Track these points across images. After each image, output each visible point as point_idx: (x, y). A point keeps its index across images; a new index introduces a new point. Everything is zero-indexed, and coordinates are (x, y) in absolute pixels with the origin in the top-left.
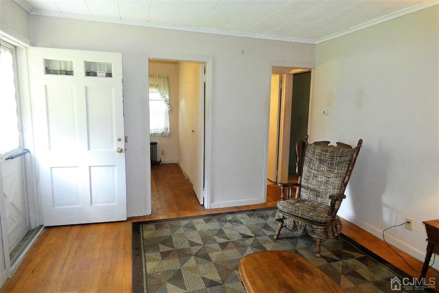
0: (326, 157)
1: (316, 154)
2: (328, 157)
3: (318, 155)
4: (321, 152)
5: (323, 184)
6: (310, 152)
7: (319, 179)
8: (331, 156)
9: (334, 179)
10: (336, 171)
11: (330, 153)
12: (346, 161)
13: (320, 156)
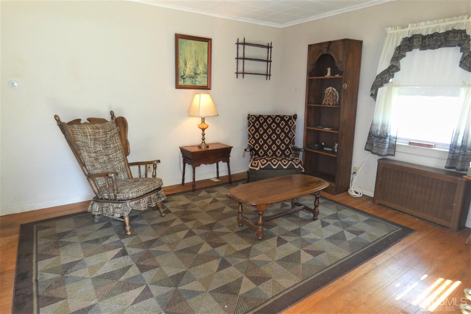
0: (100, 135)
1: (88, 134)
2: (102, 134)
3: (91, 135)
4: (92, 130)
5: (107, 164)
6: (79, 134)
7: (101, 160)
8: (104, 132)
9: (114, 154)
10: (112, 145)
11: (102, 129)
12: (116, 133)
13: (94, 135)
